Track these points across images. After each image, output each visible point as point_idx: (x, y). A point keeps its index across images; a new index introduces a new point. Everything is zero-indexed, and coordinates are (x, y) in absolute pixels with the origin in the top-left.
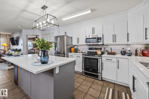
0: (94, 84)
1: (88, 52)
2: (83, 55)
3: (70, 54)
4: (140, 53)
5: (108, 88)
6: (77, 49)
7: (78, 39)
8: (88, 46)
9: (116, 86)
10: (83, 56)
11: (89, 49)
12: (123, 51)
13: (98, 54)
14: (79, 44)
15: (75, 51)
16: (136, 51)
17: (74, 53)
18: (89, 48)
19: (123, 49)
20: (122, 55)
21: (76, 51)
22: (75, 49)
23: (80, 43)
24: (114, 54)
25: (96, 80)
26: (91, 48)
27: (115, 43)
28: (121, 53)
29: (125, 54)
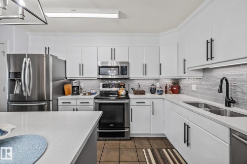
0: (121, 151)
1: (100, 92)
2: (95, 98)
3: (61, 99)
4: (170, 90)
5: (144, 150)
6: (78, 87)
7: (81, 67)
8: (100, 80)
9: (151, 141)
10: (97, 101)
11: (103, 87)
12: (153, 88)
13: (122, 95)
14: (84, 76)
15: (73, 91)
16: (166, 87)
17: (70, 97)
18: (103, 85)
19: (153, 85)
20: (152, 93)
21: (76, 91)
22: (73, 87)
23: (86, 75)
24: (143, 93)
25: (122, 142)
26: (106, 84)
27: (145, 77)
28: (151, 91)
29: (155, 91)
